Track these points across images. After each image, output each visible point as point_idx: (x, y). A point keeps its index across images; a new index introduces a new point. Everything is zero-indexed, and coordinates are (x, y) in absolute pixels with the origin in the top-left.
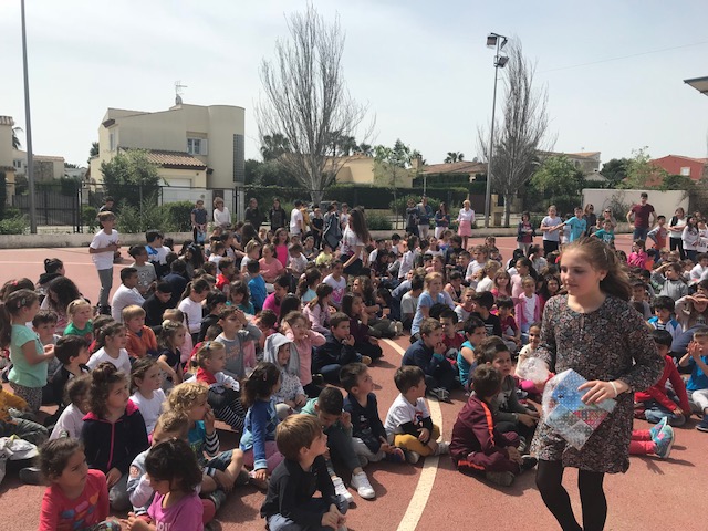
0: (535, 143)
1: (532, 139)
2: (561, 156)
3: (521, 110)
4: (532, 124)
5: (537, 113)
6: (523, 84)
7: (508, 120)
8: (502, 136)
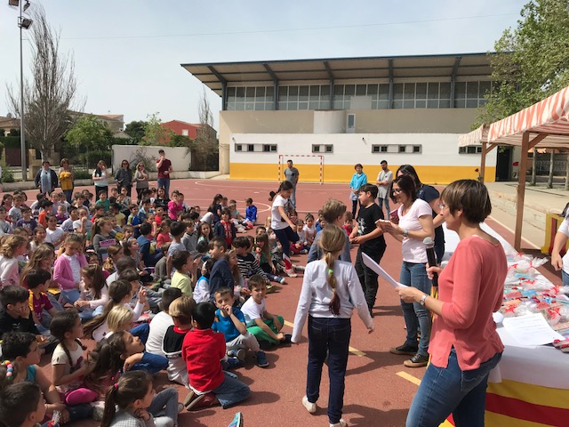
0: (67, 104)
1: (63, 100)
2: (91, 116)
3: (50, 72)
4: (62, 87)
5: (66, 76)
6: (50, 49)
7: (38, 80)
8: (33, 94)
